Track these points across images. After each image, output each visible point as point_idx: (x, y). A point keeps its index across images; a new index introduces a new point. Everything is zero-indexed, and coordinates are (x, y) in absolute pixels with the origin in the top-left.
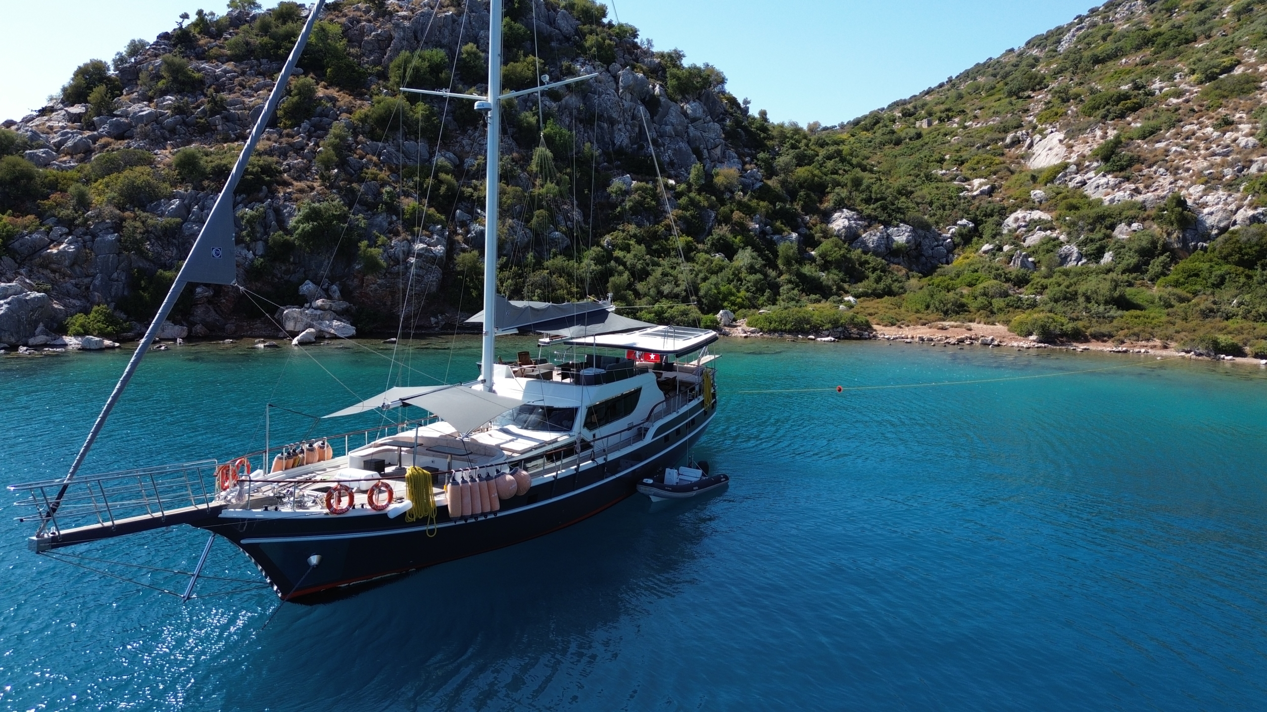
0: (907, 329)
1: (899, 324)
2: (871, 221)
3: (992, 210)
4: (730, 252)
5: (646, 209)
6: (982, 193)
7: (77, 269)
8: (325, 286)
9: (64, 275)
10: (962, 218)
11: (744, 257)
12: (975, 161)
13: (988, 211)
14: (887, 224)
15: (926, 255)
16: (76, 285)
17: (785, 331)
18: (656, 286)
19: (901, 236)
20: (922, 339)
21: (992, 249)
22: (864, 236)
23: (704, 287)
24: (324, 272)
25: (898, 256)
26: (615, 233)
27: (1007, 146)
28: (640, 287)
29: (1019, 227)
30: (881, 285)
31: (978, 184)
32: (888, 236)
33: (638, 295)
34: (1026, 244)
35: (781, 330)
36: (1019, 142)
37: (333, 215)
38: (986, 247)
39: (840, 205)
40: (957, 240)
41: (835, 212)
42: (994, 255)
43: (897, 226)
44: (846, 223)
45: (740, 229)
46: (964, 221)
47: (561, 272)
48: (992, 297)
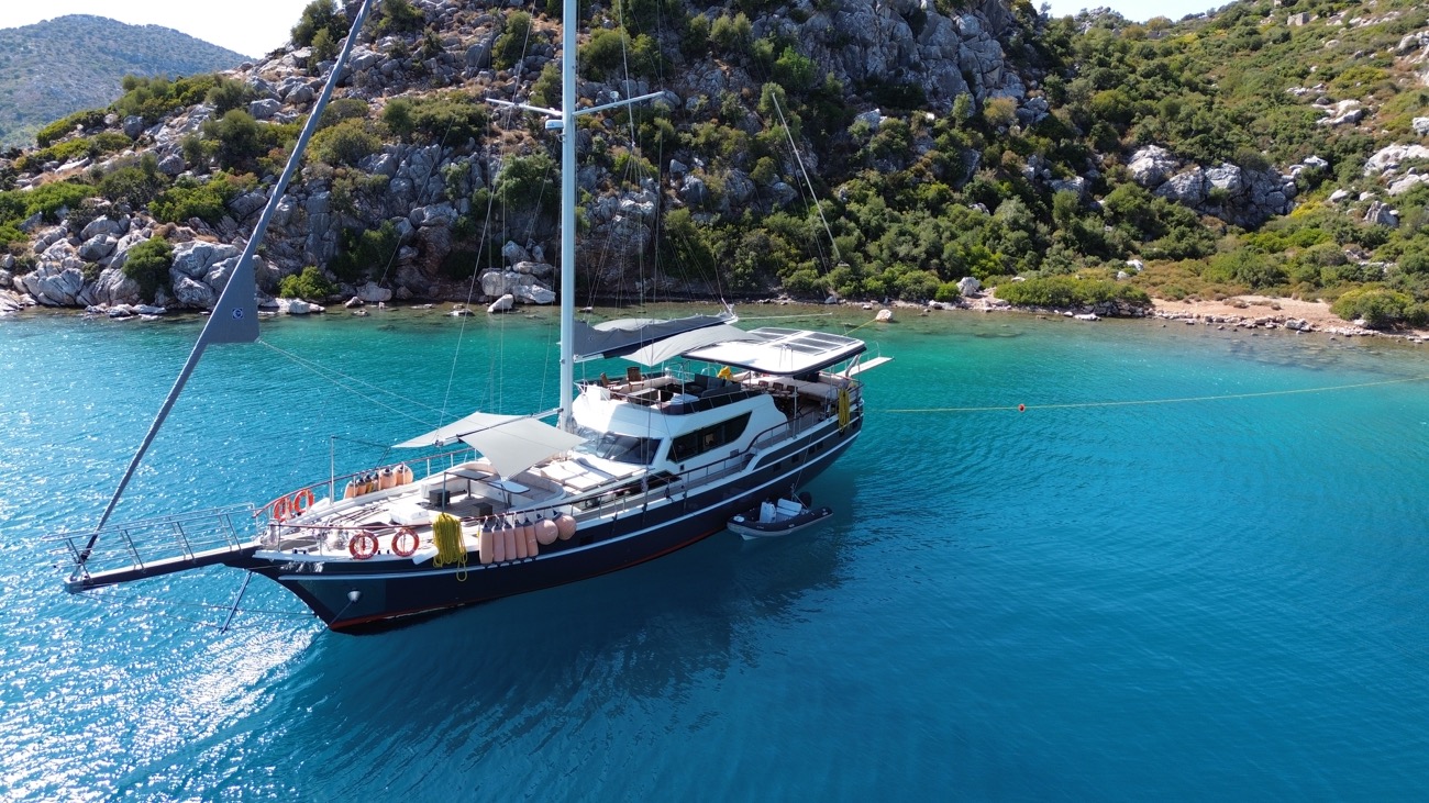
0: (1196, 304)
1: (1187, 297)
2: (1184, 160)
3: (1355, 145)
4: (991, 200)
5: (893, 151)
6: (1347, 120)
7: (292, 228)
8: (529, 247)
9: (280, 235)
10: (1312, 154)
11: (1009, 209)
12: (1349, 76)
13: (1350, 145)
14: (1205, 164)
15: (1258, 202)
16: (291, 245)
17: (1039, 304)
18: (889, 248)
19: (1223, 179)
20: (1211, 320)
21: (1345, 197)
22: (1173, 179)
23: (949, 247)
24: (529, 231)
25: (1216, 205)
26: (852, 182)
27: (1400, 53)
28: (872, 248)
29: (1386, 168)
30: (1183, 244)
31: (1345, 107)
32: (1206, 179)
33: (868, 258)
34: (1390, 192)
35: (1034, 304)
36: (1418, 46)
37: (538, 170)
38: (1339, 194)
39: (1146, 140)
40: (1302, 183)
41: (1139, 149)
42: (1346, 204)
43: (1220, 166)
44: (1150, 163)
45: (1012, 173)
46: (1314, 159)
47: (782, 230)
48: (1324, 264)
